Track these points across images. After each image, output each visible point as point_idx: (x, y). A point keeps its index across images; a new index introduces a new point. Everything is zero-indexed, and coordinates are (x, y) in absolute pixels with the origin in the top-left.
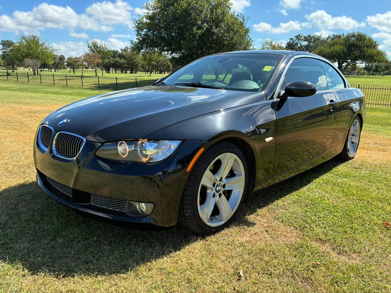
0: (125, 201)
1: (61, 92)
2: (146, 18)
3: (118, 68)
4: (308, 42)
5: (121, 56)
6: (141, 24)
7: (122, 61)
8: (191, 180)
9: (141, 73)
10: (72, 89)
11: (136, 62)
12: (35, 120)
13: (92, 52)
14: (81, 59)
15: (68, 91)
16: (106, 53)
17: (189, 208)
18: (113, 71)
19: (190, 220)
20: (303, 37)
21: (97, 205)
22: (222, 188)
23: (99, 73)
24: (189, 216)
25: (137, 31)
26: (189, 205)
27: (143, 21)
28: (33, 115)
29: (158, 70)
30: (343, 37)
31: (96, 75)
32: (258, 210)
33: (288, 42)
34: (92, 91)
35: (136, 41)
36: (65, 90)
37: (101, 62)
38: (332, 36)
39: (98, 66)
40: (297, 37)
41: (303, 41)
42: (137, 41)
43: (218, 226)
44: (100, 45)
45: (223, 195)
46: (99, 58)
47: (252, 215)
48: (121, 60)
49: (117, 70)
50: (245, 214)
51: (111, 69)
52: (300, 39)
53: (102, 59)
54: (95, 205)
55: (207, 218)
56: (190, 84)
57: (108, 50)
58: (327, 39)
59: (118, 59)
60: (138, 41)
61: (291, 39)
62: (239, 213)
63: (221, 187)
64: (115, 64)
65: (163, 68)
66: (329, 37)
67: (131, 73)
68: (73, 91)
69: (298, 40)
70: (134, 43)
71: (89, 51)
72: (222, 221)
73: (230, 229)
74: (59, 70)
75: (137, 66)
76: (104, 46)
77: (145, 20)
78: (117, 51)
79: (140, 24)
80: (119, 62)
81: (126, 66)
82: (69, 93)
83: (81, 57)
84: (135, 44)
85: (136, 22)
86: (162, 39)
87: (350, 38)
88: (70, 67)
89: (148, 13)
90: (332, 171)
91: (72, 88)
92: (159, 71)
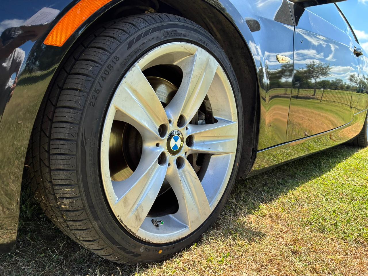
8: (77, 90)
17: (67, 182)
19: (78, 223)
22: (185, 146)
26: (68, 170)
32: (262, 206)
43: (172, 241)
45: (187, 162)
47: (251, 216)
50: (238, 214)
55: (137, 218)
62: (224, 211)
63: (182, 140)
72: (185, 227)
73: (205, 249)
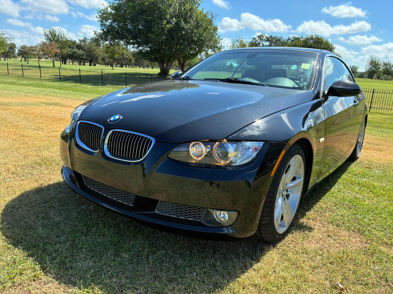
0: (203, 209)
1: (17, 83)
2: (111, 8)
3: (76, 60)
4: (269, 43)
5: (79, 47)
6: (106, 14)
7: (81, 52)
8: (273, 186)
9: (100, 66)
10: (29, 80)
11: (95, 55)
12: (11, 113)
13: (49, 41)
14: (38, 48)
15: (25, 82)
16: (65, 43)
17: (267, 216)
18: (69, 62)
19: (265, 228)
20: (265, 37)
21: (163, 214)
22: (286, 192)
23: (58, 64)
24: (266, 224)
25: (100, 21)
26: (268, 212)
27: (107, 11)
28: (6, 107)
29: (118, 63)
30: (302, 40)
31: (54, 66)
32: (307, 213)
33: (251, 41)
34: (52, 83)
35: (99, 31)
36: (22, 80)
37: (59, 52)
38: (292, 38)
39: (56, 56)
40: (259, 37)
41: (265, 41)
42: (101, 32)
43: (283, 232)
44: (59, 33)
45: (286, 199)
46: (57, 48)
47: (303, 219)
48: (79, 51)
49: (74, 61)
50: (299, 218)
51: (68, 60)
52: (263, 40)
53: (61, 49)
54: (161, 213)
55: (278, 224)
56: (224, 79)
57: (68, 40)
58: (288, 40)
59: (75, 50)
60: (103, 32)
61: (254, 39)
64: (73, 56)
65: (125, 61)
66: (289, 39)
67: (90, 65)
68: (31, 82)
69: (261, 40)
70: (98, 33)
71: (46, 40)
72: (285, 226)
74: (8, 59)
75: (97, 58)
76: (63, 36)
77: (109, 10)
78: (75, 41)
79: (104, 14)
80: (77, 53)
81: (84, 57)
82: (27, 84)
83: (37, 46)
84: (99, 35)
85: (100, 12)
86: (129, 31)
87: (308, 40)
88: (21, 56)
89: (113, 3)
90: (348, 171)
91: (29, 78)
92: (120, 64)
